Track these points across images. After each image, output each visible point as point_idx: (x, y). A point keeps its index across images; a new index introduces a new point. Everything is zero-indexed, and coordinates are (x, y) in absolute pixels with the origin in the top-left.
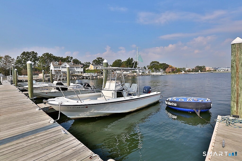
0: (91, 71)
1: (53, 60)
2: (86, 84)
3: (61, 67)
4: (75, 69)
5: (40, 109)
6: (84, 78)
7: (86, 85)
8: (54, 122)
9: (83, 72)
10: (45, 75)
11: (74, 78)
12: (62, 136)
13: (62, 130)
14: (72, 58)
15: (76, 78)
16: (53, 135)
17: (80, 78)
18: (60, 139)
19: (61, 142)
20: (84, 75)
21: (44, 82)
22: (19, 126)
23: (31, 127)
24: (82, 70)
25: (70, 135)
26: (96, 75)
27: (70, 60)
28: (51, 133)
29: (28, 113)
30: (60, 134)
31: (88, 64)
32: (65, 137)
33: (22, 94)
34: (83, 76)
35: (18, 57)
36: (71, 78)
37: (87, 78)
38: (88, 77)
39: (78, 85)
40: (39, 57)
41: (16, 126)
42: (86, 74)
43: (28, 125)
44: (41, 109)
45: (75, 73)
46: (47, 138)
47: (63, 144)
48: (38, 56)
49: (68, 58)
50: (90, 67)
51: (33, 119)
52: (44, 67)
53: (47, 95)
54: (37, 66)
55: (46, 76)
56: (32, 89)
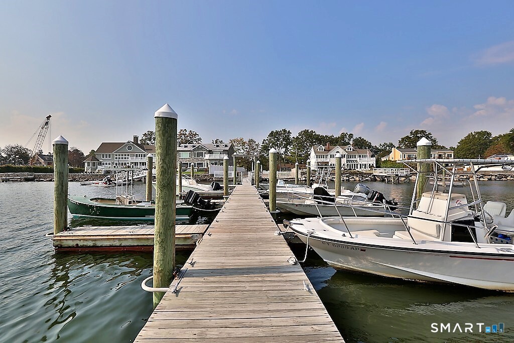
0: (394, 164)
1: (315, 142)
2: (376, 194)
3: (329, 156)
4: (358, 159)
5: (280, 234)
6: (376, 180)
7: (375, 198)
8: (296, 264)
9: (375, 165)
10: (300, 171)
11: (353, 178)
12: (301, 293)
13: (304, 283)
14: (351, 136)
15: (357, 179)
16: (288, 286)
17: (367, 178)
18: (297, 299)
19: (297, 304)
20: (378, 172)
21: (297, 184)
22: (247, 255)
23: (261, 262)
24: (373, 161)
25: (316, 298)
26: (405, 173)
27: (347, 140)
28: (287, 281)
29: (263, 236)
30: (300, 288)
31: (388, 148)
32: (306, 299)
33: (261, 203)
34: (374, 176)
35: (264, 140)
36: (348, 178)
37: (383, 181)
38: (386, 176)
39: (359, 194)
40: (294, 138)
41: (244, 253)
42: (382, 170)
43: (258, 258)
44: (283, 234)
45: (357, 168)
46: (278, 288)
47: (299, 310)
48: (291, 136)
49: (343, 136)
50: (391, 155)
51: (266, 249)
52: (300, 155)
53: (296, 208)
54: (290, 155)
55: (303, 174)
56: (275, 195)
